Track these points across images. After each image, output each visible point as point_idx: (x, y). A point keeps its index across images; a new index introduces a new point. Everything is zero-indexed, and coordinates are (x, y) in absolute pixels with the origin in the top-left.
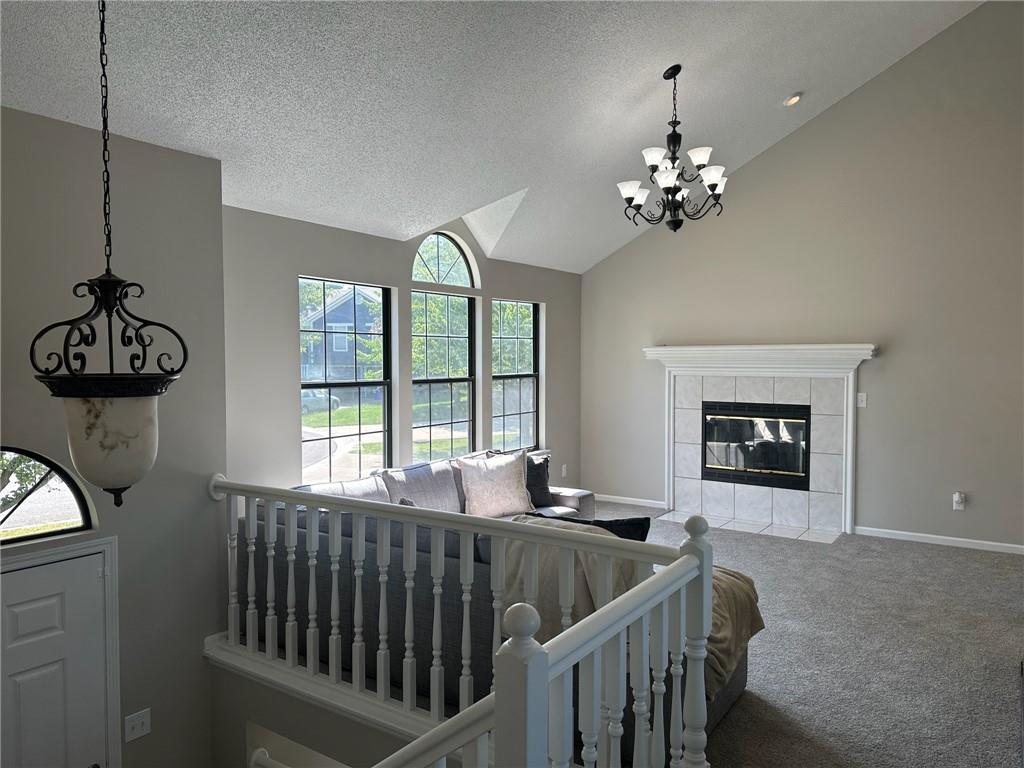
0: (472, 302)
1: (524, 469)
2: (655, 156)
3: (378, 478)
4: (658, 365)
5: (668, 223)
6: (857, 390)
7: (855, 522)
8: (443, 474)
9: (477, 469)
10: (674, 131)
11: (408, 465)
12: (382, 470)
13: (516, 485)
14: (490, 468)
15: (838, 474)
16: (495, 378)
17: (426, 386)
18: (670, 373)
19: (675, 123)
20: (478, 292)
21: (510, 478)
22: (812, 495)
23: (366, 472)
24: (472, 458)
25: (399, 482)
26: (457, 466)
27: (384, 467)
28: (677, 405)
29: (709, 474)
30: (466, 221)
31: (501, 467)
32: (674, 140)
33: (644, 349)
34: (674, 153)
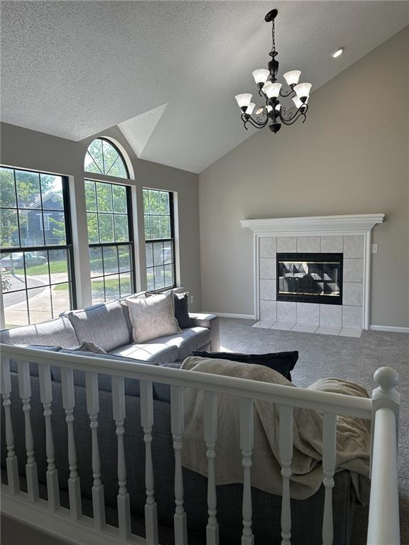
0: (129, 189)
1: (172, 303)
2: (262, 76)
3: (65, 319)
4: (249, 231)
5: (271, 127)
6: (372, 242)
7: (370, 323)
8: (115, 311)
9: (140, 305)
10: (273, 59)
11: (88, 306)
12: (69, 312)
13: (168, 315)
14: (149, 304)
15: (360, 294)
16: (147, 242)
17: (99, 248)
18: (256, 236)
19: (274, 54)
20: (133, 182)
21: (163, 310)
22: (344, 307)
23: (56, 315)
24: (136, 297)
25: (82, 320)
26: (125, 304)
27: (71, 310)
28: (261, 256)
29: (280, 298)
30: (120, 129)
31: (157, 303)
32: (273, 66)
33: (241, 221)
34: (274, 76)
